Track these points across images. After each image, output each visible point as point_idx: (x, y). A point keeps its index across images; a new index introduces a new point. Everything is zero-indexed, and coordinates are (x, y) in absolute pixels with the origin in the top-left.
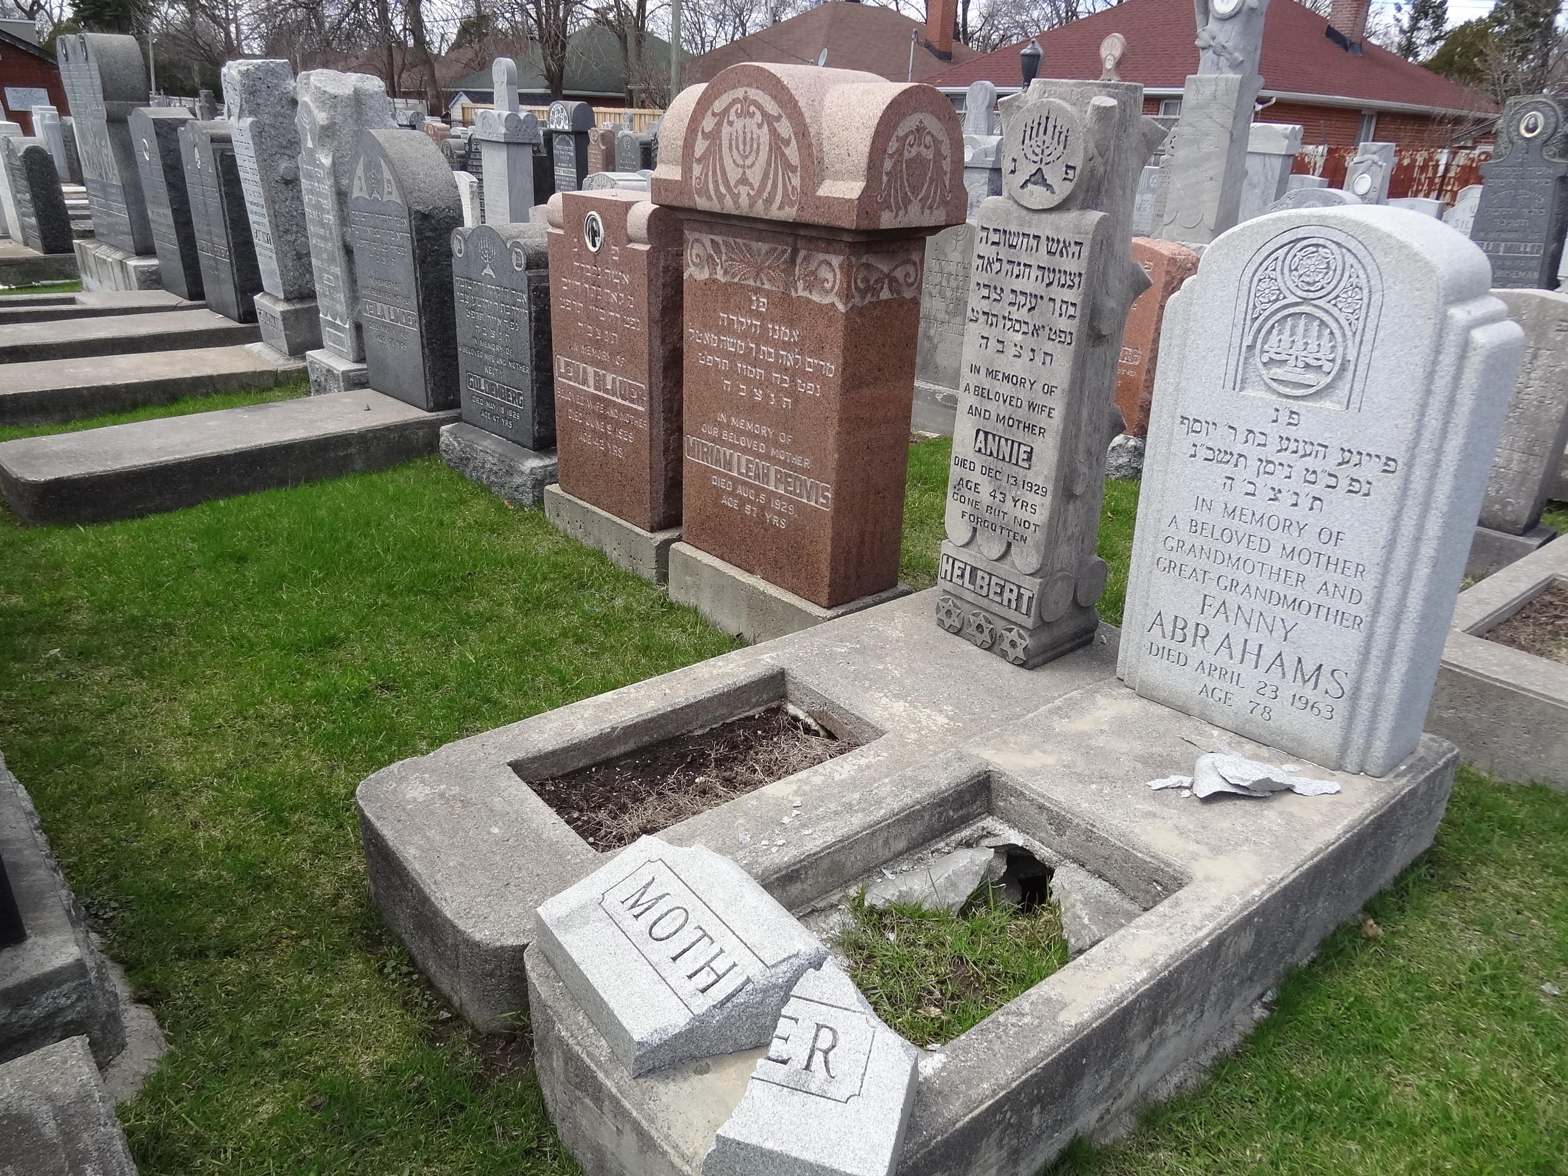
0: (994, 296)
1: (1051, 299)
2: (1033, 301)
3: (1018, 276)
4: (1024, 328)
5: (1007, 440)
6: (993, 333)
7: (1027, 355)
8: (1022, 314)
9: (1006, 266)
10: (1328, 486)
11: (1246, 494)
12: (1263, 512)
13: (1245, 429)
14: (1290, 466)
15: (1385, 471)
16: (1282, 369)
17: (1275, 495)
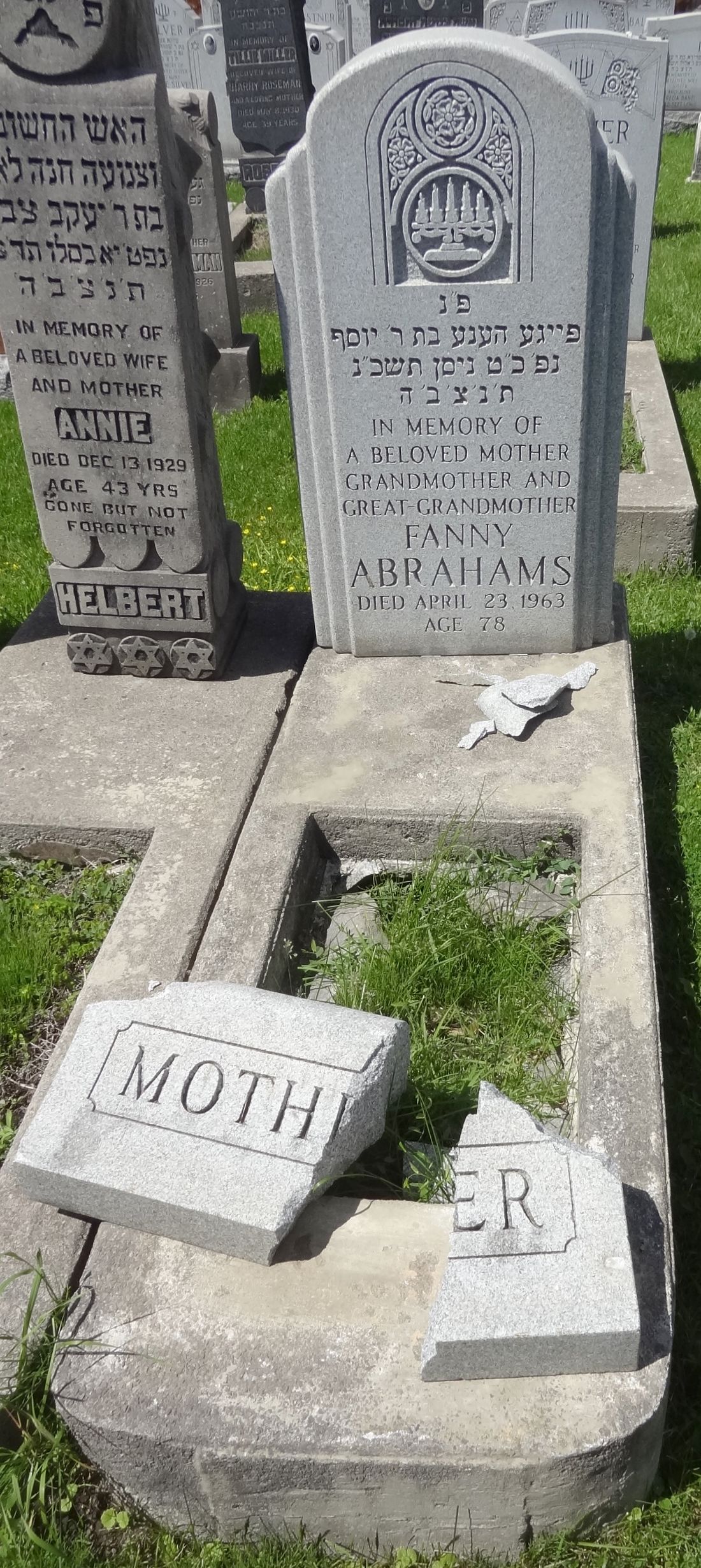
0: (22, 215)
1: (117, 207)
2: (90, 213)
3: (53, 180)
4: (87, 254)
5: (106, 413)
6: (38, 269)
7: (103, 292)
8: (78, 234)
9: (28, 168)
10: (515, 371)
11: (429, 402)
12: (451, 417)
13: (411, 327)
14: (470, 359)
15: (569, 340)
16: (438, 248)
17: (461, 395)
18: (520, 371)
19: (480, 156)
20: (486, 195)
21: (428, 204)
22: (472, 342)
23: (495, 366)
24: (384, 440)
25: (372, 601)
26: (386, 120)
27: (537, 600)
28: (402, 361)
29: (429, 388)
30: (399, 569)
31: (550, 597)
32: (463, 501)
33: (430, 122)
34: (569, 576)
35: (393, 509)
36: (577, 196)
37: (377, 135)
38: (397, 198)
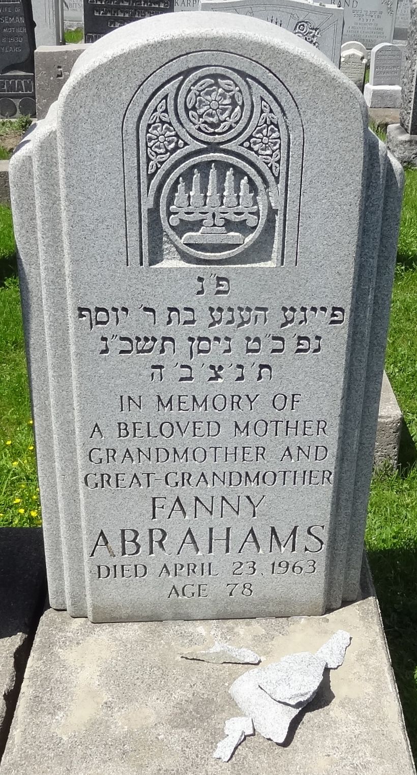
10: (274, 351)
11: (182, 379)
12: (205, 395)
13: (165, 307)
14: (227, 339)
15: (333, 322)
16: (197, 231)
17: (216, 373)
18: (280, 351)
19: (247, 144)
20: (251, 181)
21: (189, 188)
22: (230, 322)
23: (255, 346)
24: (132, 415)
25: (112, 570)
26: (146, 105)
27: (287, 567)
28: (154, 340)
29: (182, 366)
30: (143, 539)
31: (301, 564)
32: (214, 474)
33: (194, 109)
34: (322, 543)
35: (138, 482)
36: (347, 185)
37: (136, 120)
38: (155, 182)
